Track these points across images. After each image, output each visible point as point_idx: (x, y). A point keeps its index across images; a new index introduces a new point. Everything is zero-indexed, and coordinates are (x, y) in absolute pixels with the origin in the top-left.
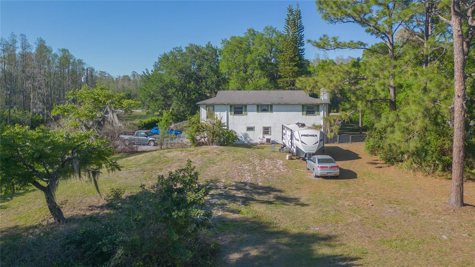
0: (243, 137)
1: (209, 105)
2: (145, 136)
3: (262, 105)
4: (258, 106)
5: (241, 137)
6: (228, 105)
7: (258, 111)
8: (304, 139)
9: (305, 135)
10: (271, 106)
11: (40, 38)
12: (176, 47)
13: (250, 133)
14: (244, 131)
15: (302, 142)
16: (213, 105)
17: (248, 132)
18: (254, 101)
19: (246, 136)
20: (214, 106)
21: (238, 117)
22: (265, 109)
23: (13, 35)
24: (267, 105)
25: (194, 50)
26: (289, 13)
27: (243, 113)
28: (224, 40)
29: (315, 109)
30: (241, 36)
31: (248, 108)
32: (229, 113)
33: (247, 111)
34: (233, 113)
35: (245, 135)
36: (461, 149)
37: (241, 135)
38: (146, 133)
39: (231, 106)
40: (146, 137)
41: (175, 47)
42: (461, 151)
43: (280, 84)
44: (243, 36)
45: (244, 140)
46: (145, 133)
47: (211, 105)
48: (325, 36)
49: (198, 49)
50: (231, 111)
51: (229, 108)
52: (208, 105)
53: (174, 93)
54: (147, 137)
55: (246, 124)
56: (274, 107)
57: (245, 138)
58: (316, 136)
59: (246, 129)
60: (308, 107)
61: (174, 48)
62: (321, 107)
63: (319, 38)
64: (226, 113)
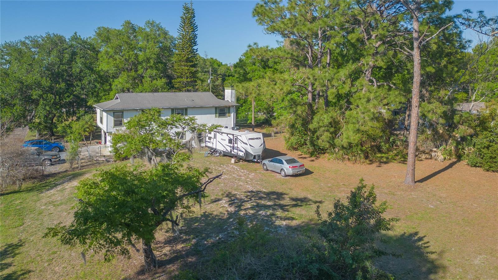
1: (117, 111)
8: (251, 142)
9: (251, 139)
10: (186, 109)
15: (250, 145)
18: (167, 105)
20: (123, 112)
24: (182, 109)
26: (185, 12)
29: (226, 110)
41: (27, 36)
43: (176, 85)
47: (119, 111)
48: (255, 44)
49: (61, 39)
52: (115, 111)
53: (41, 96)
56: (189, 111)
58: (260, 138)
60: (220, 109)
61: (26, 38)
62: (232, 109)
63: (248, 45)
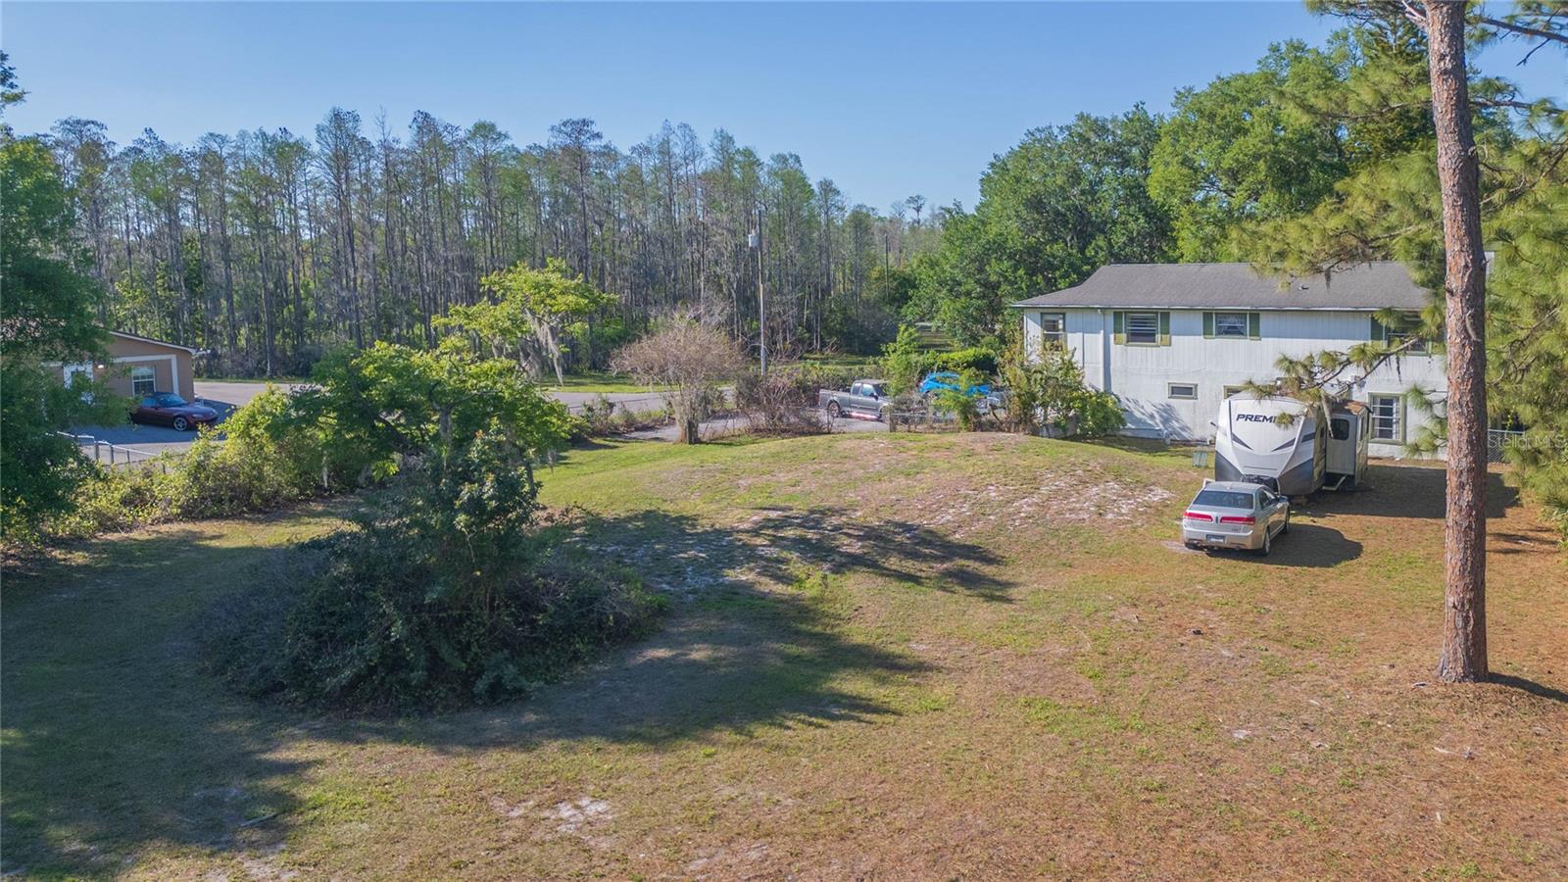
0: (1157, 416)
1: (1051, 311)
2: (872, 395)
3: (1222, 315)
4: (1207, 315)
5: (1152, 416)
6: (1108, 312)
7: (1207, 332)
9: (1247, 418)
10: (1255, 316)
11: (722, 131)
12: (1038, 130)
13: (1181, 405)
14: (1162, 397)
15: (1235, 438)
16: (1062, 312)
17: (1176, 403)
19: (1168, 414)
20: (1064, 314)
21: (1140, 352)
22: (1235, 327)
23: (667, 127)
24: (1241, 314)
25: (1089, 133)
27: (1158, 337)
28: (1183, 91)
30: (1247, 72)
31: (1175, 320)
32: (1112, 336)
33: (1171, 330)
34: (1124, 336)
35: (1165, 411)
36: (1464, 479)
37: (1150, 409)
38: (876, 387)
39: (1117, 315)
40: (873, 399)
42: (1467, 487)
44: (1252, 69)
45: (1161, 427)
46: (874, 386)
47: (1056, 311)
50: (1117, 331)
51: (1110, 319)
54: (877, 398)
55: (1167, 377)
56: (1264, 320)
57: (1165, 421)
59: (1167, 392)
61: (1031, 134)
64: (1101, 336)
